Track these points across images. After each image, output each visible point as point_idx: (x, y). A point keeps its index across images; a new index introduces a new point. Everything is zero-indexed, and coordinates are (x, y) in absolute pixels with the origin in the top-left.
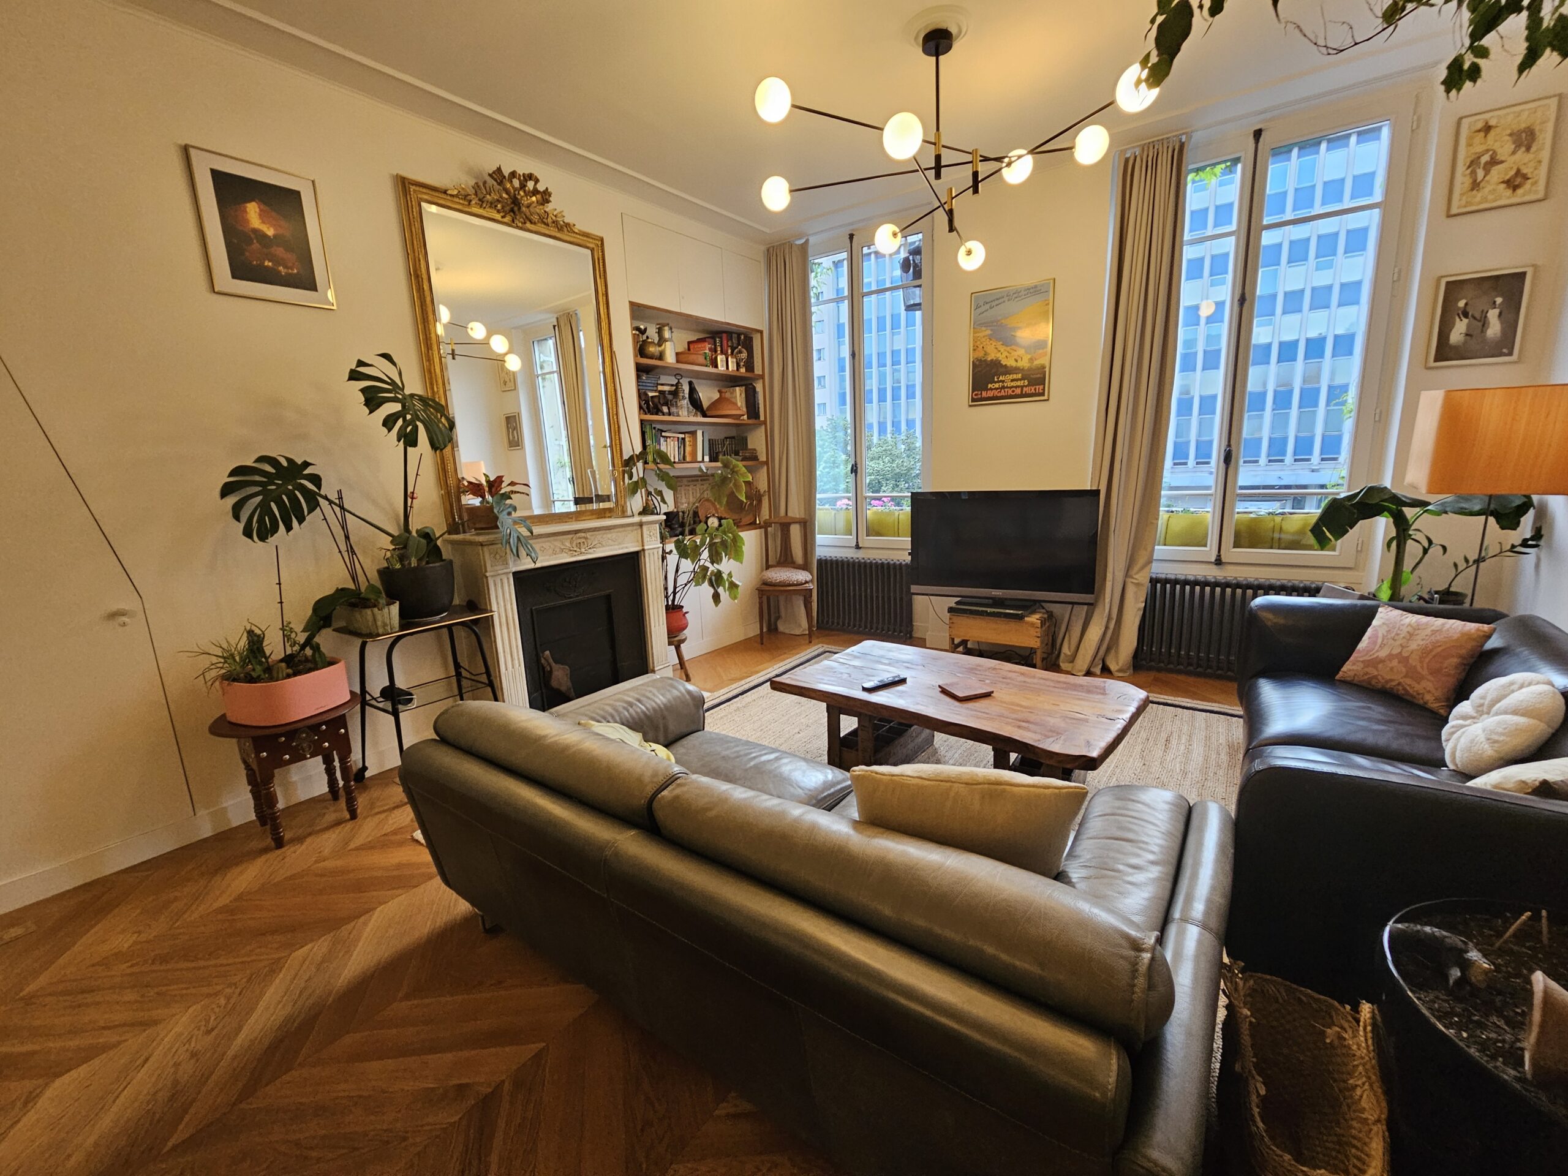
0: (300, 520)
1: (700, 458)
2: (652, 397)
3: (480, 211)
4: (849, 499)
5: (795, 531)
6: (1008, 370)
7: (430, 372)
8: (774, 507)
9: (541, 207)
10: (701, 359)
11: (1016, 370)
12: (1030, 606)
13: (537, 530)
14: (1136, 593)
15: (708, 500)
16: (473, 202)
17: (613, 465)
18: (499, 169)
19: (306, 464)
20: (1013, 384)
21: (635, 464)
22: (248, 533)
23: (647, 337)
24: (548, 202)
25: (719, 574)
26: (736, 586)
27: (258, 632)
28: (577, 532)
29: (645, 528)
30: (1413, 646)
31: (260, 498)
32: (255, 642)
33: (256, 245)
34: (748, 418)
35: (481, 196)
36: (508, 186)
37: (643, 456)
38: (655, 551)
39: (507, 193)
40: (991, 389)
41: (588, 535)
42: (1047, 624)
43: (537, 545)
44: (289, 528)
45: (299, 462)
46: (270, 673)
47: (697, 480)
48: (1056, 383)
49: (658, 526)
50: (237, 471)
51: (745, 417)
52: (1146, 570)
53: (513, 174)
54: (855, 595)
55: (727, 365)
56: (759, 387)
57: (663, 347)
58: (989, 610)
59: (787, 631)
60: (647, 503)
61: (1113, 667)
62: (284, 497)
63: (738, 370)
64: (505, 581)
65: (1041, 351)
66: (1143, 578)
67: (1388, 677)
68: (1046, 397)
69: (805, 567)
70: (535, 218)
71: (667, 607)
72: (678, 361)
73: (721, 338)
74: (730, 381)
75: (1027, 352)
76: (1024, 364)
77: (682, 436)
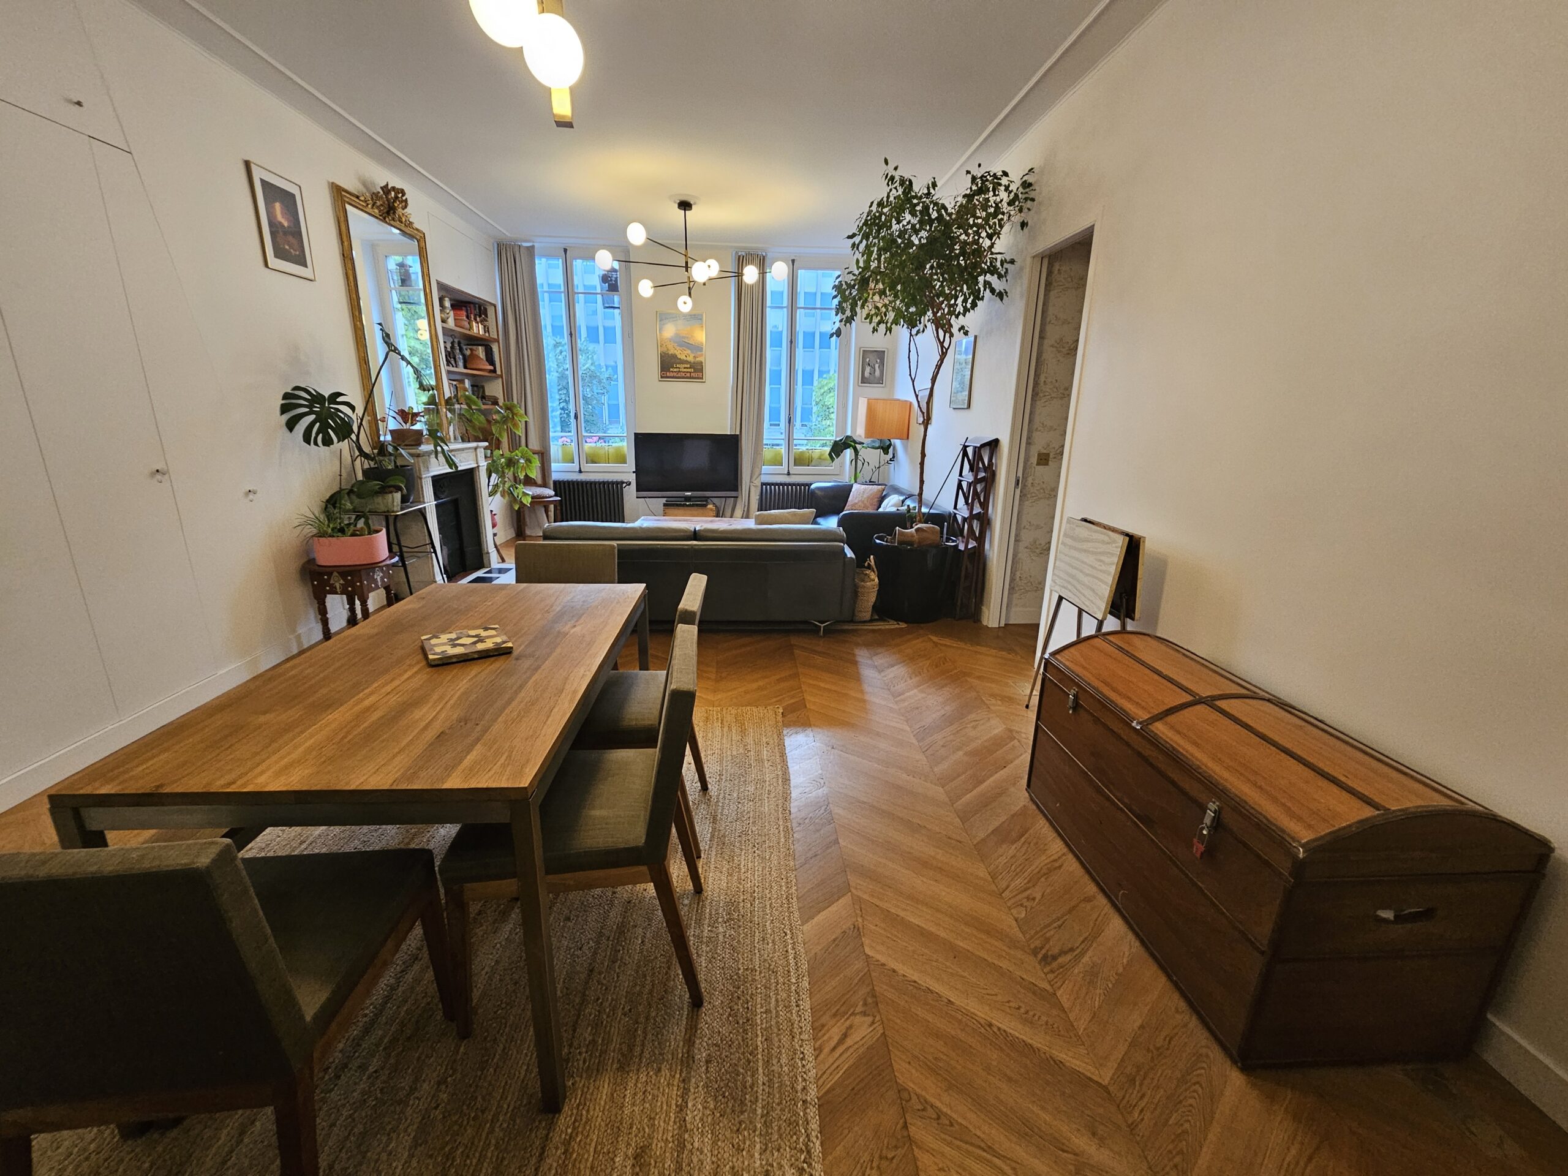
3: (374, 213)
6: (681, 362)
9: (402, 211)
10: (467, 325)
11: (687, 362)
12: (706, 500)
14: (755, 491)
16: (369, 205)
18: (386, 185)
19: (337, 395)
20: (685, 370)
24: (406, 208)
31: (313, 416)
34: (492, 372)
35: (374, 202)
36: (389, 195)
38: (484, 468)
39: (388, 201)
40: (672, 372)
42: (716, 510)
45: (326, 392)
48: (709, 372)
49: (483, 449)
52: (759, 478)
53: (393, 188)
55: (478, 329)
56: (495, 348)
58: (687, 503)
63: (485, 334)
64: (428, 482)
65: (700, 353)
66: (758, 483)
68: (704, 381)
70: (397, 218)
72: (455, 325)
73: (470, 306)
74: (474, 341)
75: (692, 353)
76: (691, 359)
77: (454, 383)
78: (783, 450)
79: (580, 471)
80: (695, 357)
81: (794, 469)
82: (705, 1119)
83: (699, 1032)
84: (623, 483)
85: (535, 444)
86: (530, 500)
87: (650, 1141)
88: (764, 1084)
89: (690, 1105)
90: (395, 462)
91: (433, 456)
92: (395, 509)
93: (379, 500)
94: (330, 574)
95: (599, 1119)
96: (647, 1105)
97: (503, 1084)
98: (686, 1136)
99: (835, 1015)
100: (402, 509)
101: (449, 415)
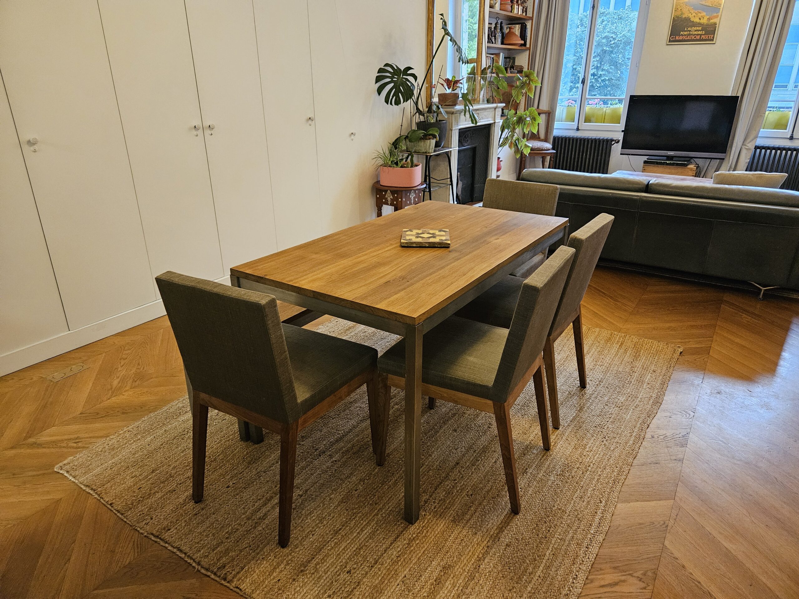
6: (694, 24)
10: (508, 8)
11: (700, 24)
14: (746, 153)
20: (696, 33)
21: (487, 73)
22: (388, 101)
26: (528, 147)
28: (477, 110)
31: (392, 84)
34: (521, 46)
40: (682, 35)
44: (403, 103)
48: (722, 33)
49: (501, 109)
55: (518, 11)
56: (527, 24)
58: (668, 162)
64: (456, 133)
66: (751, 146)
68: (714, 42)
69: (546, 140)
72: (500, 9)
74: (513, 20)
75: (707, 15)
76: (704, 21)
77: (492, 56)
78: (789, 112)
79: (578, 129)
80: (709, 19)
82: (492, 573)
83: (509, 527)
84: (612, 140)
85: (544, 106)
86: (529, 151)
87: (455, 565)
88: (539, 576)
89: (486, 561)
90: (436, 118)
91: (463, 114)
92: (430, 151)
93: (422, 144)
94: (386, 191)
95: (431, 539)
96: (461, 547)
97: (389, 497)
98: (477, 575)
99: (615, 568)
100: (435, 151)
101: (482, 82)
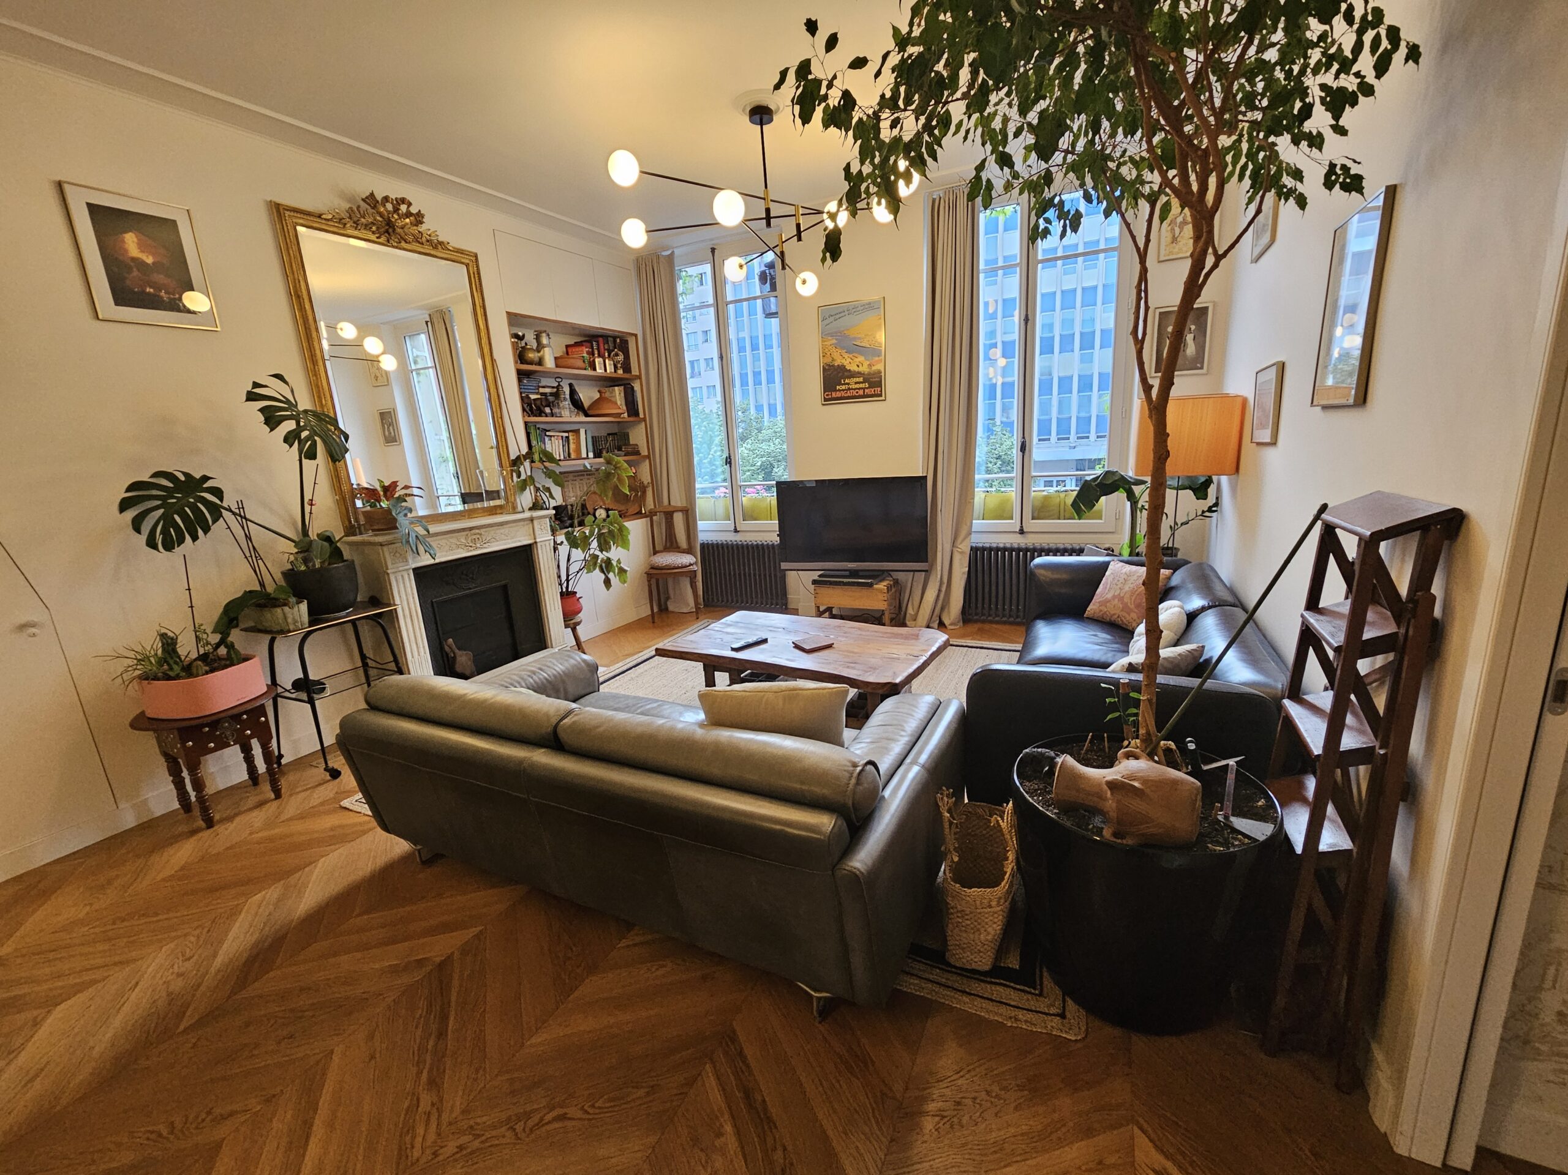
0: (206, 530)
1: (584, 455)
2: (534, 400)
3: (356, 233)
4: (725, 487)
5: (678, 519)
6: (852, 375)
7: (317, 386)
8: (658, 497)
9: (415, 228)
10: (580, 363)
11: (859, 374)
12: (879, 575)
13: (433, 529)
14: (961, 560)
15: (595, 493)
16: (348, 225)
17: (501, 465)
18: (372, 194)
19: (205, 478)
20: (857, 386)
21: (522, 464)
22: (151, 543)
23: (526, 344)
24: (421, 223)
25: (608, 561)
26: (625, 571)
27: (170, 634)
28: (471, 529)
29: (536, 522)
30: (1127, 588)
31: (162, 511)
32: (169, 644)
33: (135, 273)
34: (629, 416)
35: (355, 219)
36: (382, 209)
37: (529, 455)
38: (547, 543)
39: (381, 216)
40: (839, 390)
41: (482, 531)
42: (893, 590)
43: (434, 542)
44: (195, 538)
45: (198, 476)
46: (189, 670)
47: (583, 475)
48: (891, 384)
49: (548, 520)
50: (133, 487)
51: (626, 415)
52: (967, 540)
53: (386, 199)
54: (735, 574)
55: (604, 367)
56: (637, 386)
57: (542, 353)
58: (845, 580)
59: (677, 610)
60: (536, 499)
61: (947, 622)
62: (187, 509)
63: (615, 371)
64: (406, 576)
65: (877, 358)
66: (965, 547)
67: (1112, 613)
68: (883, 398)
69: (689, 551)
70: (410, 238)
71: (562, 594)
72: (557, 366)
73: (597, 342)
75: (866, 359)
76: (864, 369)
77: (565, 435)
78: (1012, 493)
79: (736, 531)
80: (870, 365)
81: (1031, 525)
